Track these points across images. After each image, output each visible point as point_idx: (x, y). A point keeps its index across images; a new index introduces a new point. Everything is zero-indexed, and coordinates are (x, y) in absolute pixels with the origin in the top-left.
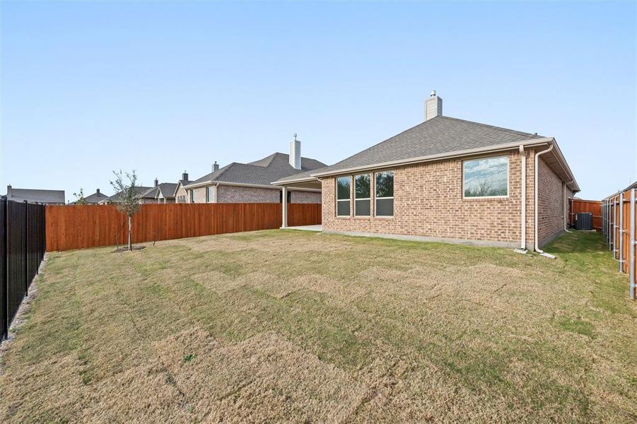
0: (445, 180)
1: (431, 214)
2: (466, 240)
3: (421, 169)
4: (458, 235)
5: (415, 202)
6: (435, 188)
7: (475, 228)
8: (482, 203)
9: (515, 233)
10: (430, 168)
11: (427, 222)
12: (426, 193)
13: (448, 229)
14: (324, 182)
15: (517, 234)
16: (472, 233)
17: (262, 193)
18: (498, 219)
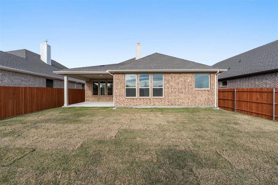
0: (188, 81)
1: (182, 96)
2: (196, 106)
3: (178, 75)
4: (193, 104)
5: (175, 90)
6: (184, 84)
7: (200, 101)
8: (202, 91)
9: (212, 102)
10: (182, 75)
11: (181, 99)
12: (180, 86)
13: (190, 102)
14: (114, 76)
15: (213, 102)
16: (199, 103)
17: (32, 79)
18: (207, 97)
